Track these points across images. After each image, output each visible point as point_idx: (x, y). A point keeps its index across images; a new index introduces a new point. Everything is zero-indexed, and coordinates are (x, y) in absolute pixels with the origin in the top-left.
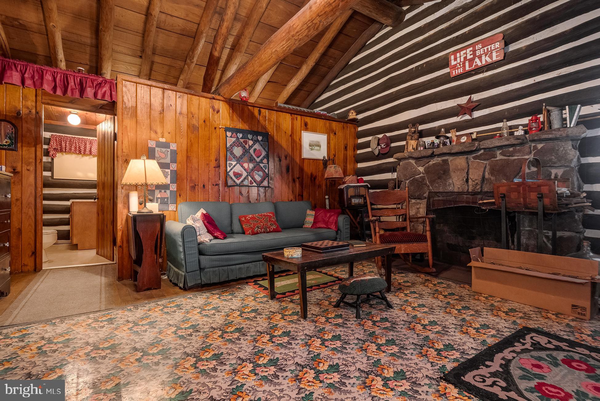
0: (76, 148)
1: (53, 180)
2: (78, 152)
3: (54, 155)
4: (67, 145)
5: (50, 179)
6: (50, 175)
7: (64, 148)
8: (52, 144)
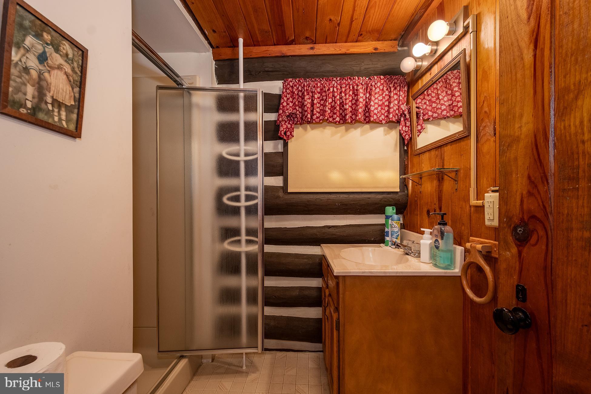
0: (333, 108)
1: (287, 197)
2: (338, 119)
3: (288, 133)
4: (315, 102)
5: (281, 194)
6: (281, 184)
7: (309, 111)
8: (285, 104)
